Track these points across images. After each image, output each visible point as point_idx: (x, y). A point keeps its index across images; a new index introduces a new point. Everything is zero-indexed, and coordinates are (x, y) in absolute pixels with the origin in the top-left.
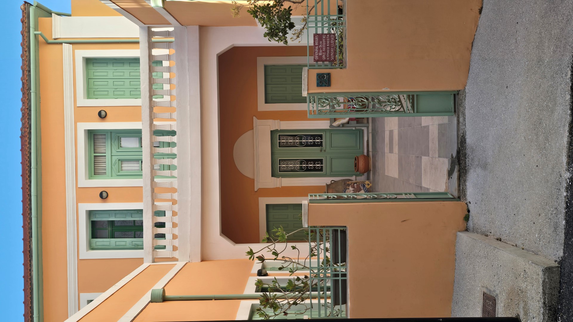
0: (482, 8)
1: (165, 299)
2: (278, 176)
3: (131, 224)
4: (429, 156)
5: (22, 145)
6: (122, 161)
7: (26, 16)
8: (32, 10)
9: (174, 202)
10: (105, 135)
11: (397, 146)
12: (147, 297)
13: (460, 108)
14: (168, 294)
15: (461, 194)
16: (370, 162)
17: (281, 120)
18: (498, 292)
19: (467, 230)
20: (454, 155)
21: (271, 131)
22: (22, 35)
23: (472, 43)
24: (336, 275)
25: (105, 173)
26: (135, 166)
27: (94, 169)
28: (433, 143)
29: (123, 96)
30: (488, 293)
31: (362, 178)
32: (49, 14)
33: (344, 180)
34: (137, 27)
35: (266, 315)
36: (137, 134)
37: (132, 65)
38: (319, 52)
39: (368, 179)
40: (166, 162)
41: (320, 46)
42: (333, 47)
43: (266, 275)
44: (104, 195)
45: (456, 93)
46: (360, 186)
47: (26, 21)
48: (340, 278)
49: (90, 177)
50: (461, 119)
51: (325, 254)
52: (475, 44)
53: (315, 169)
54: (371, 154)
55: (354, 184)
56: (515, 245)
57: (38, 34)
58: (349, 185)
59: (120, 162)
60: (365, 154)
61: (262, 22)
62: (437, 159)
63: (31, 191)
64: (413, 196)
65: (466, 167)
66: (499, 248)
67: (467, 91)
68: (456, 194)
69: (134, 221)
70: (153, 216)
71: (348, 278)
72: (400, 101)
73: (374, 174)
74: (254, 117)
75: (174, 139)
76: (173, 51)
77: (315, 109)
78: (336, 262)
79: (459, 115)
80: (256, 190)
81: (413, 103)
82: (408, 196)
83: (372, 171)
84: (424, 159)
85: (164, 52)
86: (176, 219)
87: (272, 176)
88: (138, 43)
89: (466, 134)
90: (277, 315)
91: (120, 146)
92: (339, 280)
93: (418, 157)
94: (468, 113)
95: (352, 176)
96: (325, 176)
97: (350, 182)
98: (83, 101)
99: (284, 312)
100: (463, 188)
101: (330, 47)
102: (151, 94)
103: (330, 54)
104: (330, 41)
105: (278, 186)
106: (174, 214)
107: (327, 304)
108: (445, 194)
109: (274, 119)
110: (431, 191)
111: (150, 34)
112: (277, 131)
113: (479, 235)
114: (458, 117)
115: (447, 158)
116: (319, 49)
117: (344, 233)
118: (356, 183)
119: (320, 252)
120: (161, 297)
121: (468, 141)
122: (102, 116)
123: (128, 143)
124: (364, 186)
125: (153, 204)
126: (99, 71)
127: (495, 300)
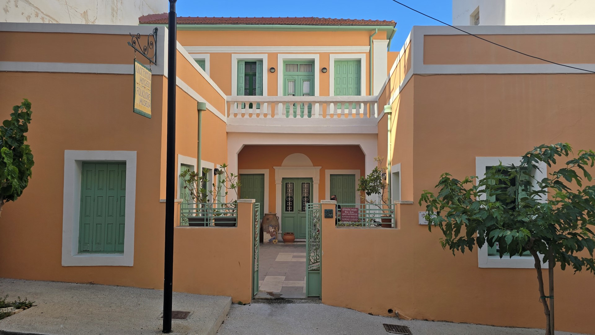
0: (372, 315)
1: (199, 111)
2: (282, 182)
3: (254, 86)
4: (285, 280)
5: (307, 18)
6: (295, 82)
7: (387, 24)
8: (392, 27)
9: (265, 115)
10: (311, 71)
11: (295, 261)
12: (201, 99)
13: (311, 300)
14: (202, 113)
15: (256, 300)
16: (290, 243)
17: (319, 184)
18: (189, 320)
19: (233, 303)
20: (281, 296)
21: (312, 178)
22: (376, 21)
23: (350, 308)
24: (207, 220)
25: (287, 71)
26: (291, 90)
27: (290, 64)
28: (293, 283)
29: (336, 83)
30: (189, 315)
31: (280, 238)
32: (389, 38)
33: (279, 226)
34: (377, 95)
35: (185, 175)
36: (312, 93)
37: (356, 89)
38: (347, 211)
39: (279, 242)
40: (291, 111)
41: (351, 212)
42: (350, 220)
43: (215, 174)
44: (273, 70)
45: (320, 298)
46: (274, 236)
47: (384, 24)
48: (205, 222)
49: (284, 62)
50: (303, 301)
51: (222, 213)
52: (350, 310)
53: (287, 206)
54: (295, 243)
55: (276, 232)
56: (218, 332)
57: (376, 31)
58: (275, 228)
59: (294, 81)
60: (296, 240)
61: (370, 176)
62: (281, 286)
63: (276, 24)
64: (256, 269)
65: (273, 303)
66: (216, 322)
67: (320, 304)
68: (256, 297)
69: (256, 89)
70: (256, 102)
71: (205, 227)
72: (317, 262)
73: (282, 246)
74: (321, 167)
75: (306, 117)
76: (362, 117)
77: (314, 208)
78: (216, 220)
79: (306, 299)
80: (274, 167)
81: (314, 270)
82: (256, 266)
83: (284, 244)
84: (284, 278)
85: (362, 111)
86: (254, 116)
87: (283, 178)
88: (370, 95)
89: (293, 303)
90: (185, 182)
91: (304, 81)
92: (204, 221)
93: (286, 274)
94: (306, 305)
95: (282, 231)
96: (282, 213)
97: (277, 229)
98: (332, 58)
99: (186, 187)
100: (260, 301)
101: (350, 218)
102: (335, 103)
103: (346, 218)
104: (354, 218)
105: (276, 182)
106: (258, 115)
107: (191, 214)
108: (257, 290)
109: (320, 180)
110: (260, 282)
111: (373, 103)
112: (312, 182)
113: (228, 310)
114: (305, 299)
115: (281, 292)
116: (349, 211)
117: (234, 225)
118: (276, 233)
119: (223, 210)
120: (201, 109)
121: (289, 305)
122: (324, 70)
123: (306, 87)
124: (274, 239)
125: (265, 102)
126: (352, 68)
127: (184, 319)
